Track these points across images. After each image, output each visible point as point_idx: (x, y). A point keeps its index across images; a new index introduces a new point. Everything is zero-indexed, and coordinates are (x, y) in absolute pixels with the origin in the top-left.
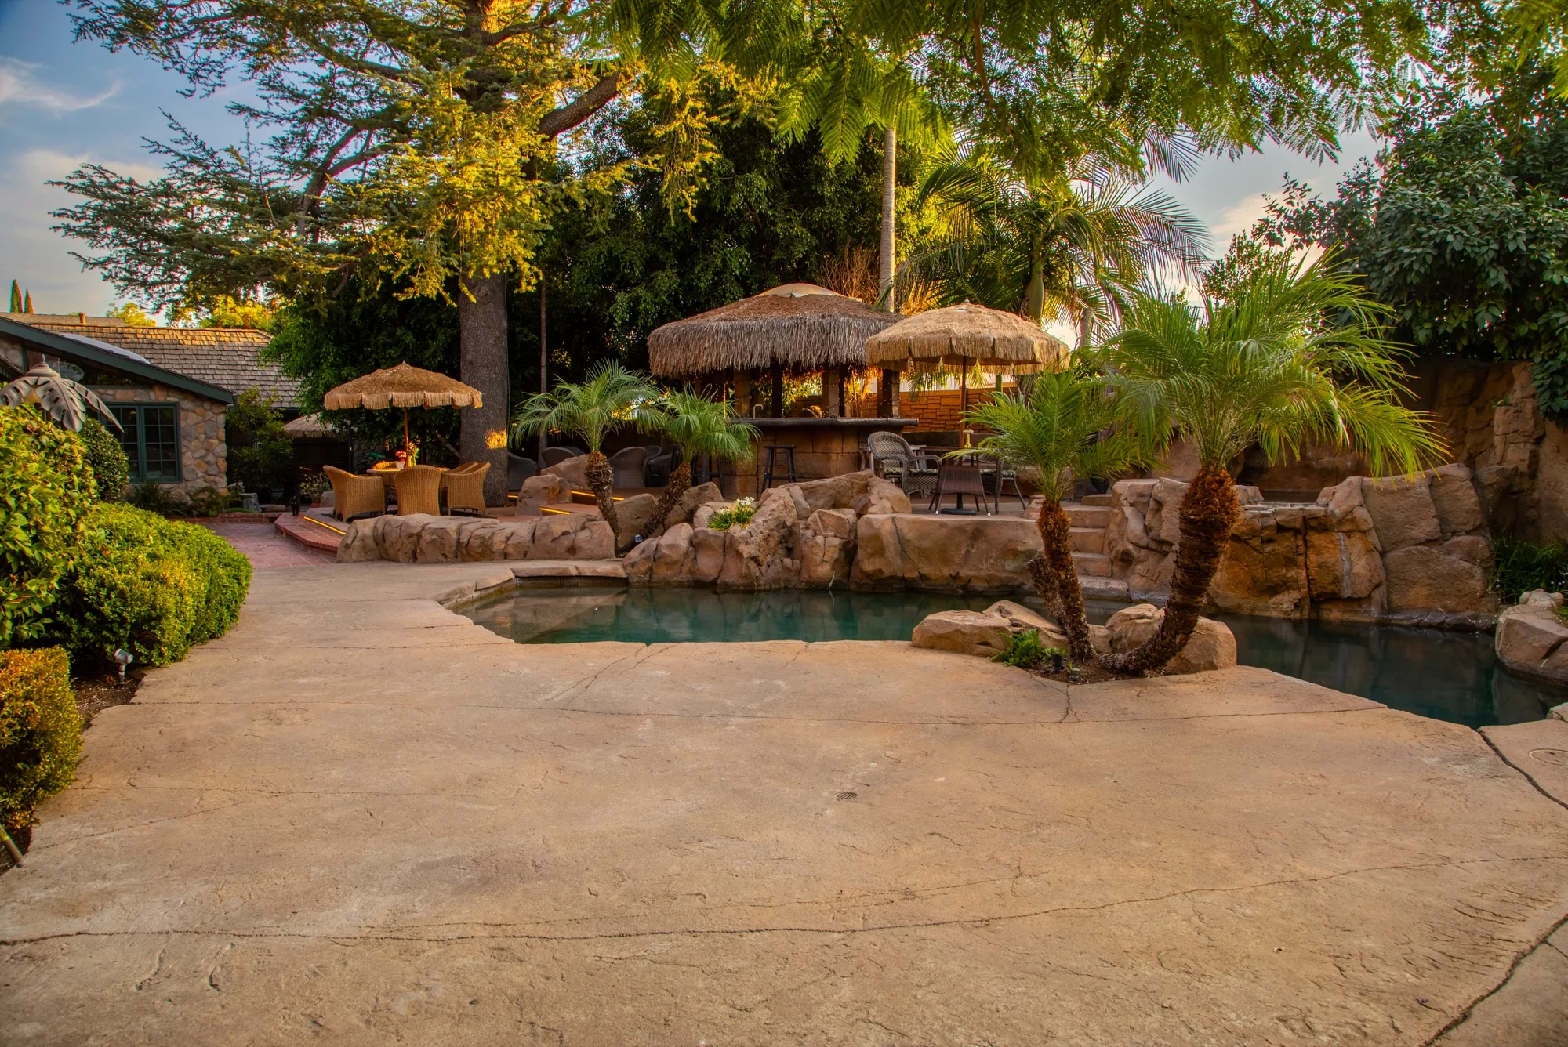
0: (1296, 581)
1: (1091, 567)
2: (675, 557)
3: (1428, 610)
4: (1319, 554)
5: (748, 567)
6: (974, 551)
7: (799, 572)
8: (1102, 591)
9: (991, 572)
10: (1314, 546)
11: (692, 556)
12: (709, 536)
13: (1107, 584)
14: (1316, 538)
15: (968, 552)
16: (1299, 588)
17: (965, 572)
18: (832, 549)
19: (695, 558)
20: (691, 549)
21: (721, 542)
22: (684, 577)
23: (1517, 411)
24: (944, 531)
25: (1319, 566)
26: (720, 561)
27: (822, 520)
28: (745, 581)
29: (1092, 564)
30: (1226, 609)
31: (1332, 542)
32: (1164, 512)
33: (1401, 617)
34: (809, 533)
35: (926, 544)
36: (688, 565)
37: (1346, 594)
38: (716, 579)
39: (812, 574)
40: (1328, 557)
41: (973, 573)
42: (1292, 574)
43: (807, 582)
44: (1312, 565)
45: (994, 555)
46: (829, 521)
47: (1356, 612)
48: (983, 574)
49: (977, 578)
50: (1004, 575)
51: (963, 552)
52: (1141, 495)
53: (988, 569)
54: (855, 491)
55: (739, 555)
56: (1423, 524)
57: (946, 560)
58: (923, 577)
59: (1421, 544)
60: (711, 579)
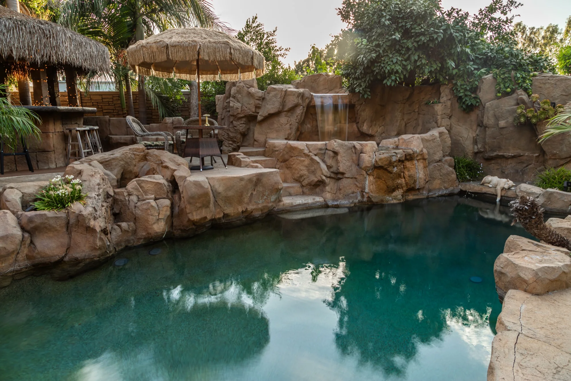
0: (401, 184)
1: (292, 191)
2: (11, 247)
3: (439, 189)
4: (409, 171)
5: (101, 239)
6: (255, 193)
7: (135, 232)
8: (313, 203)
9: (265, 204)
10: (407, 168)
11: (28, 241)
12: (48, 218)
13: (314, 199)
14: (408, 164)
15: (252, 194)
16: (402, 188)
17: (250, 207)
18: (165, 209)
19: (32, 242)
20: (26, 235)
21: (64, 222)
22: (22, 263)
23: (445, 106)
24: (243, 183)
25: (409, 177)
26: (65, 240)
27: (141, 187)
28: (98, 253)
29: (292, 189)
30: (377, 202)
31: (413, 165)
32: (339, 157)
33: (432, 194)
34: (134, 198)
35: (230, 193)
36: (25, 251)
37: (417, 187)
38: (63, 257)
39: (150, 231)
40: (412, 172)
41: (254, 207)
42: (399, 181)
43: (145, 238)
44: (406, 176)
45: (267, 193)
46: (146, 186)
47: (417, 195)
48: (260, 206)
49: (256, 210)
50: (270, 205)
51: (249, 195)
52: (321, 149)
53: (262, 203)
54: (137, 160)
55: (90, 230)
56: (438, 153)
57: (240, 202)
58: (226, 215)
59: (438, 162)
60: (57, 258)
